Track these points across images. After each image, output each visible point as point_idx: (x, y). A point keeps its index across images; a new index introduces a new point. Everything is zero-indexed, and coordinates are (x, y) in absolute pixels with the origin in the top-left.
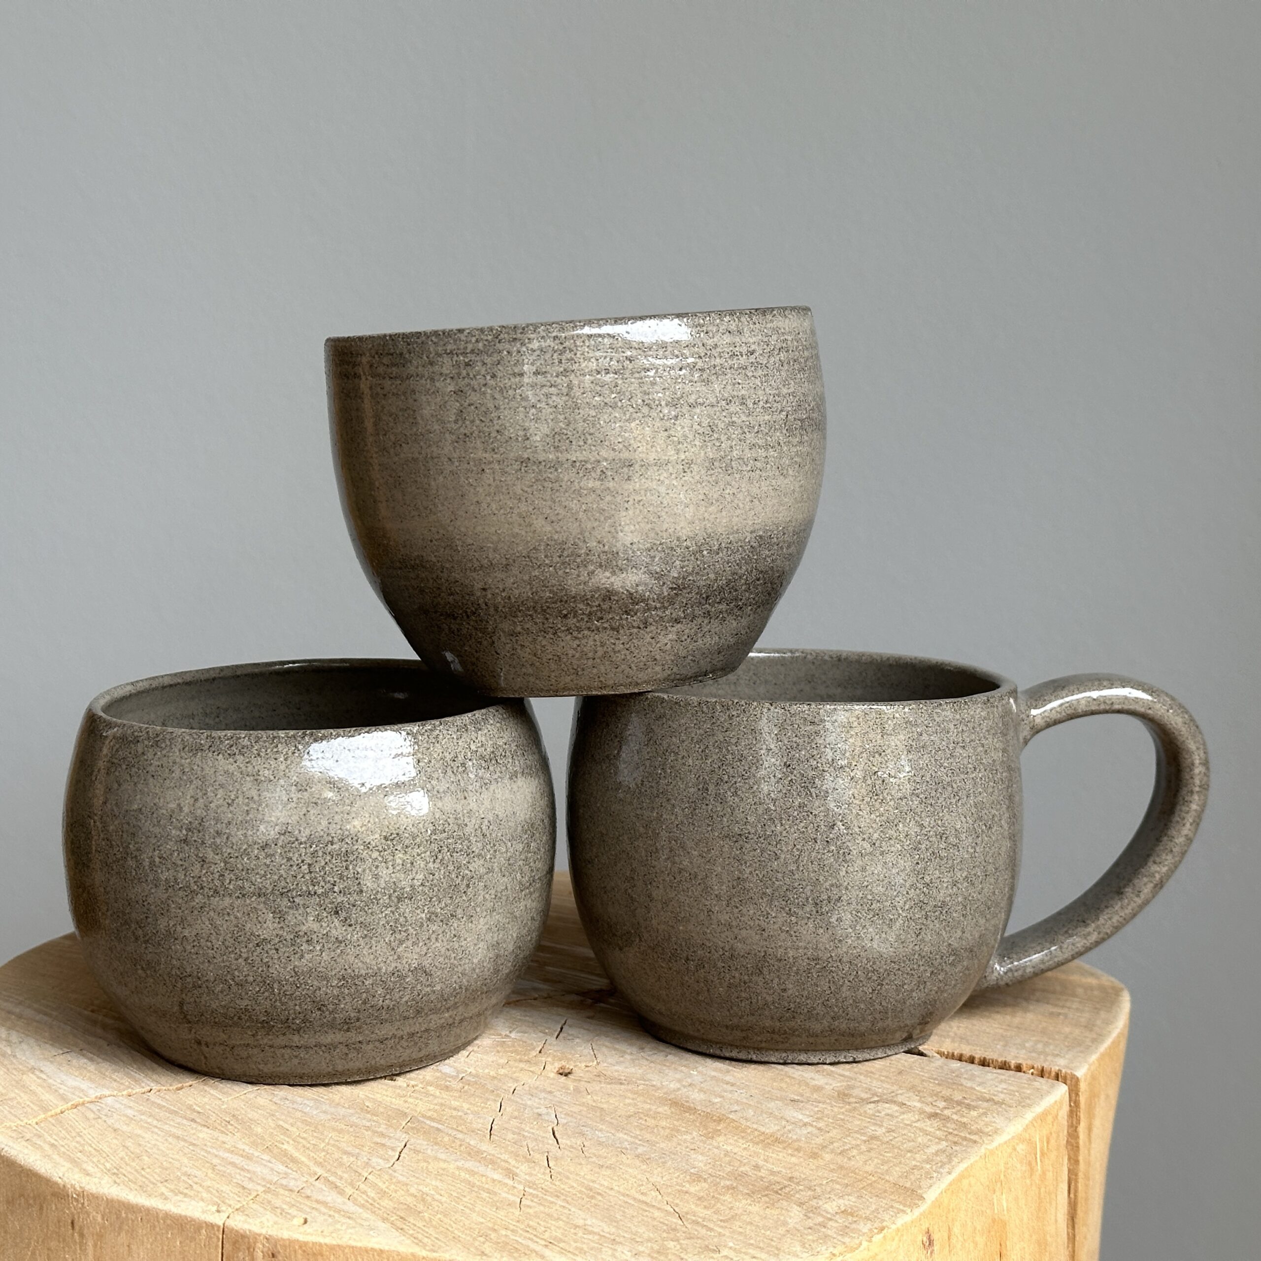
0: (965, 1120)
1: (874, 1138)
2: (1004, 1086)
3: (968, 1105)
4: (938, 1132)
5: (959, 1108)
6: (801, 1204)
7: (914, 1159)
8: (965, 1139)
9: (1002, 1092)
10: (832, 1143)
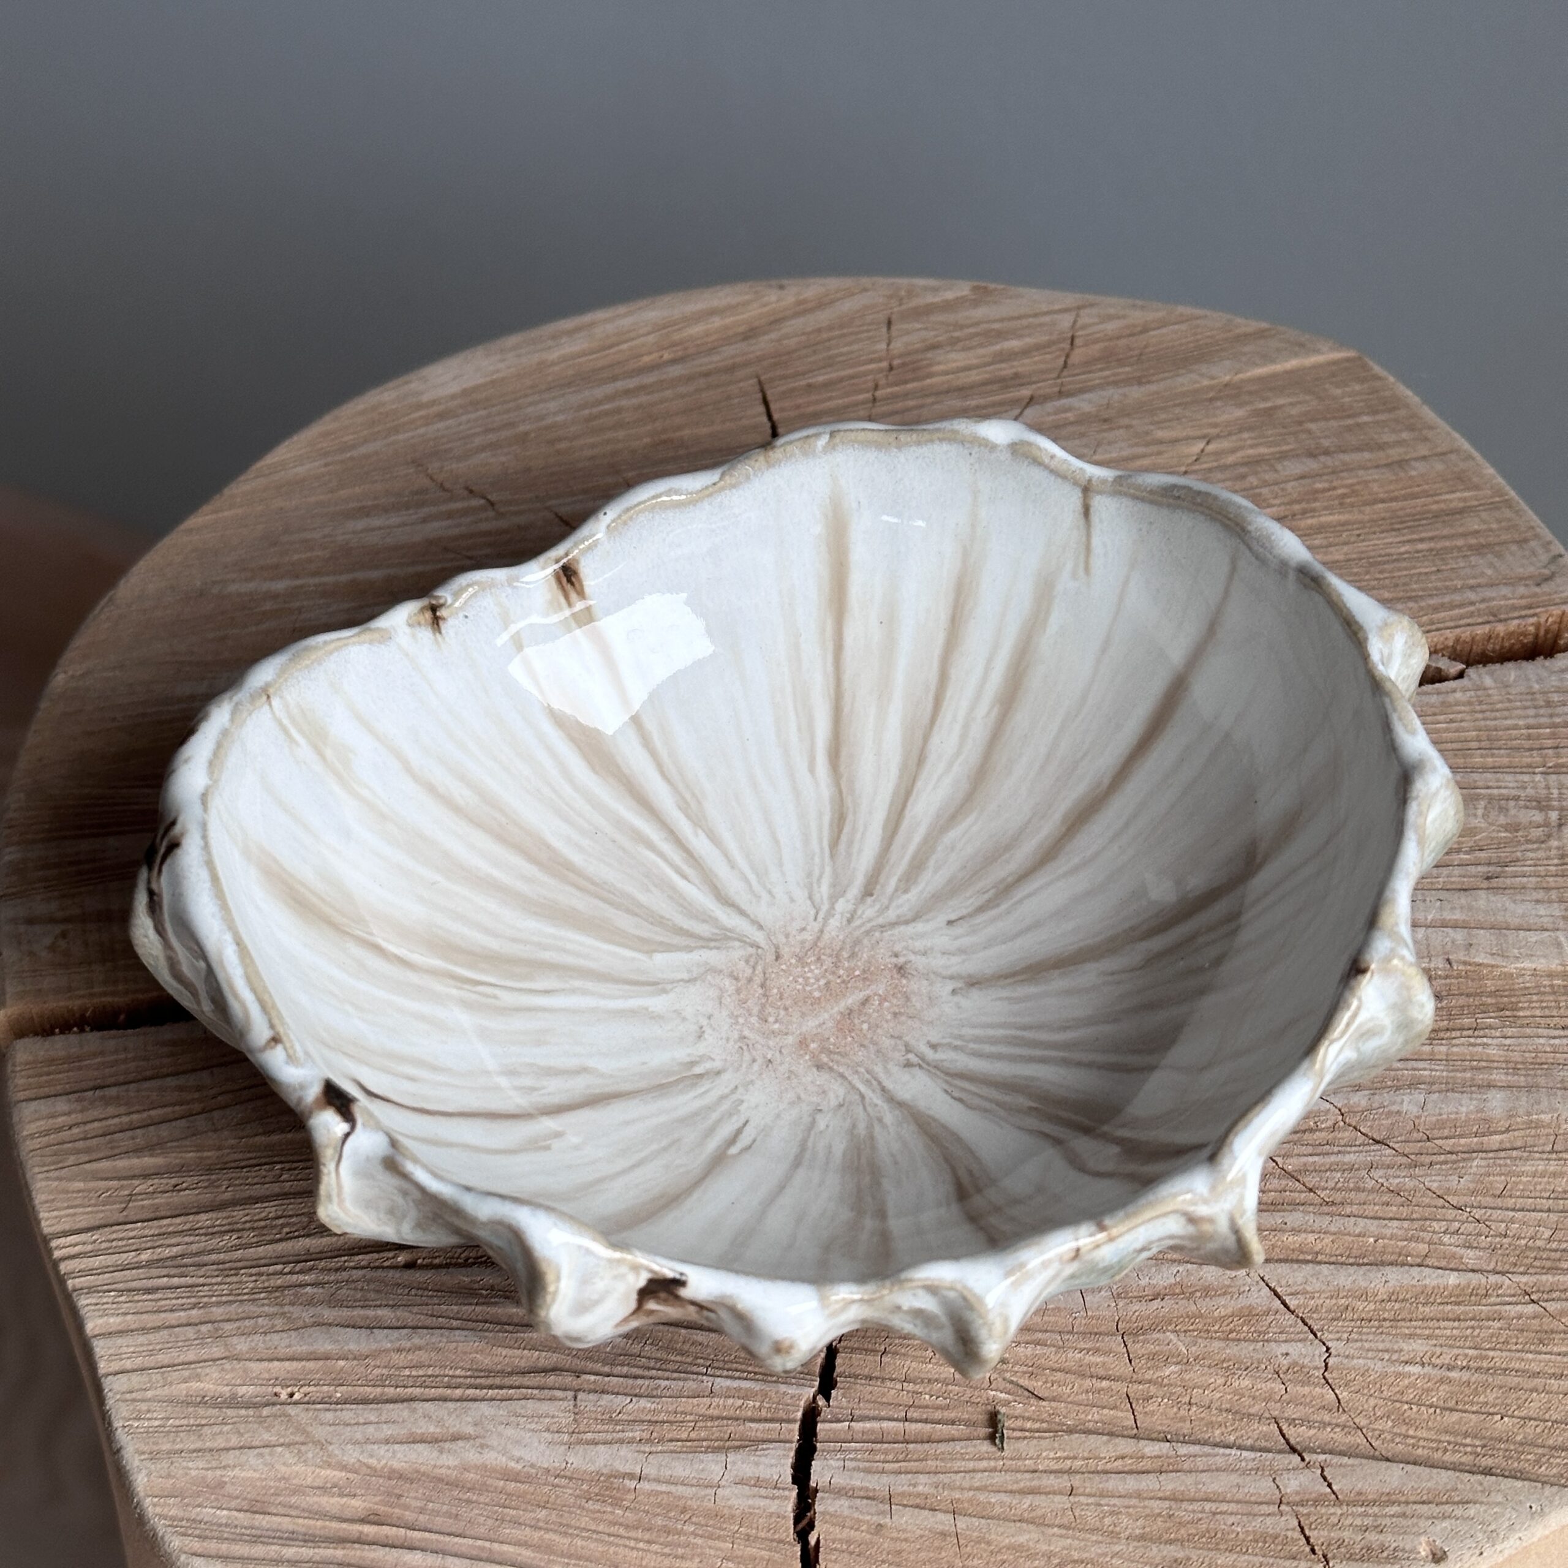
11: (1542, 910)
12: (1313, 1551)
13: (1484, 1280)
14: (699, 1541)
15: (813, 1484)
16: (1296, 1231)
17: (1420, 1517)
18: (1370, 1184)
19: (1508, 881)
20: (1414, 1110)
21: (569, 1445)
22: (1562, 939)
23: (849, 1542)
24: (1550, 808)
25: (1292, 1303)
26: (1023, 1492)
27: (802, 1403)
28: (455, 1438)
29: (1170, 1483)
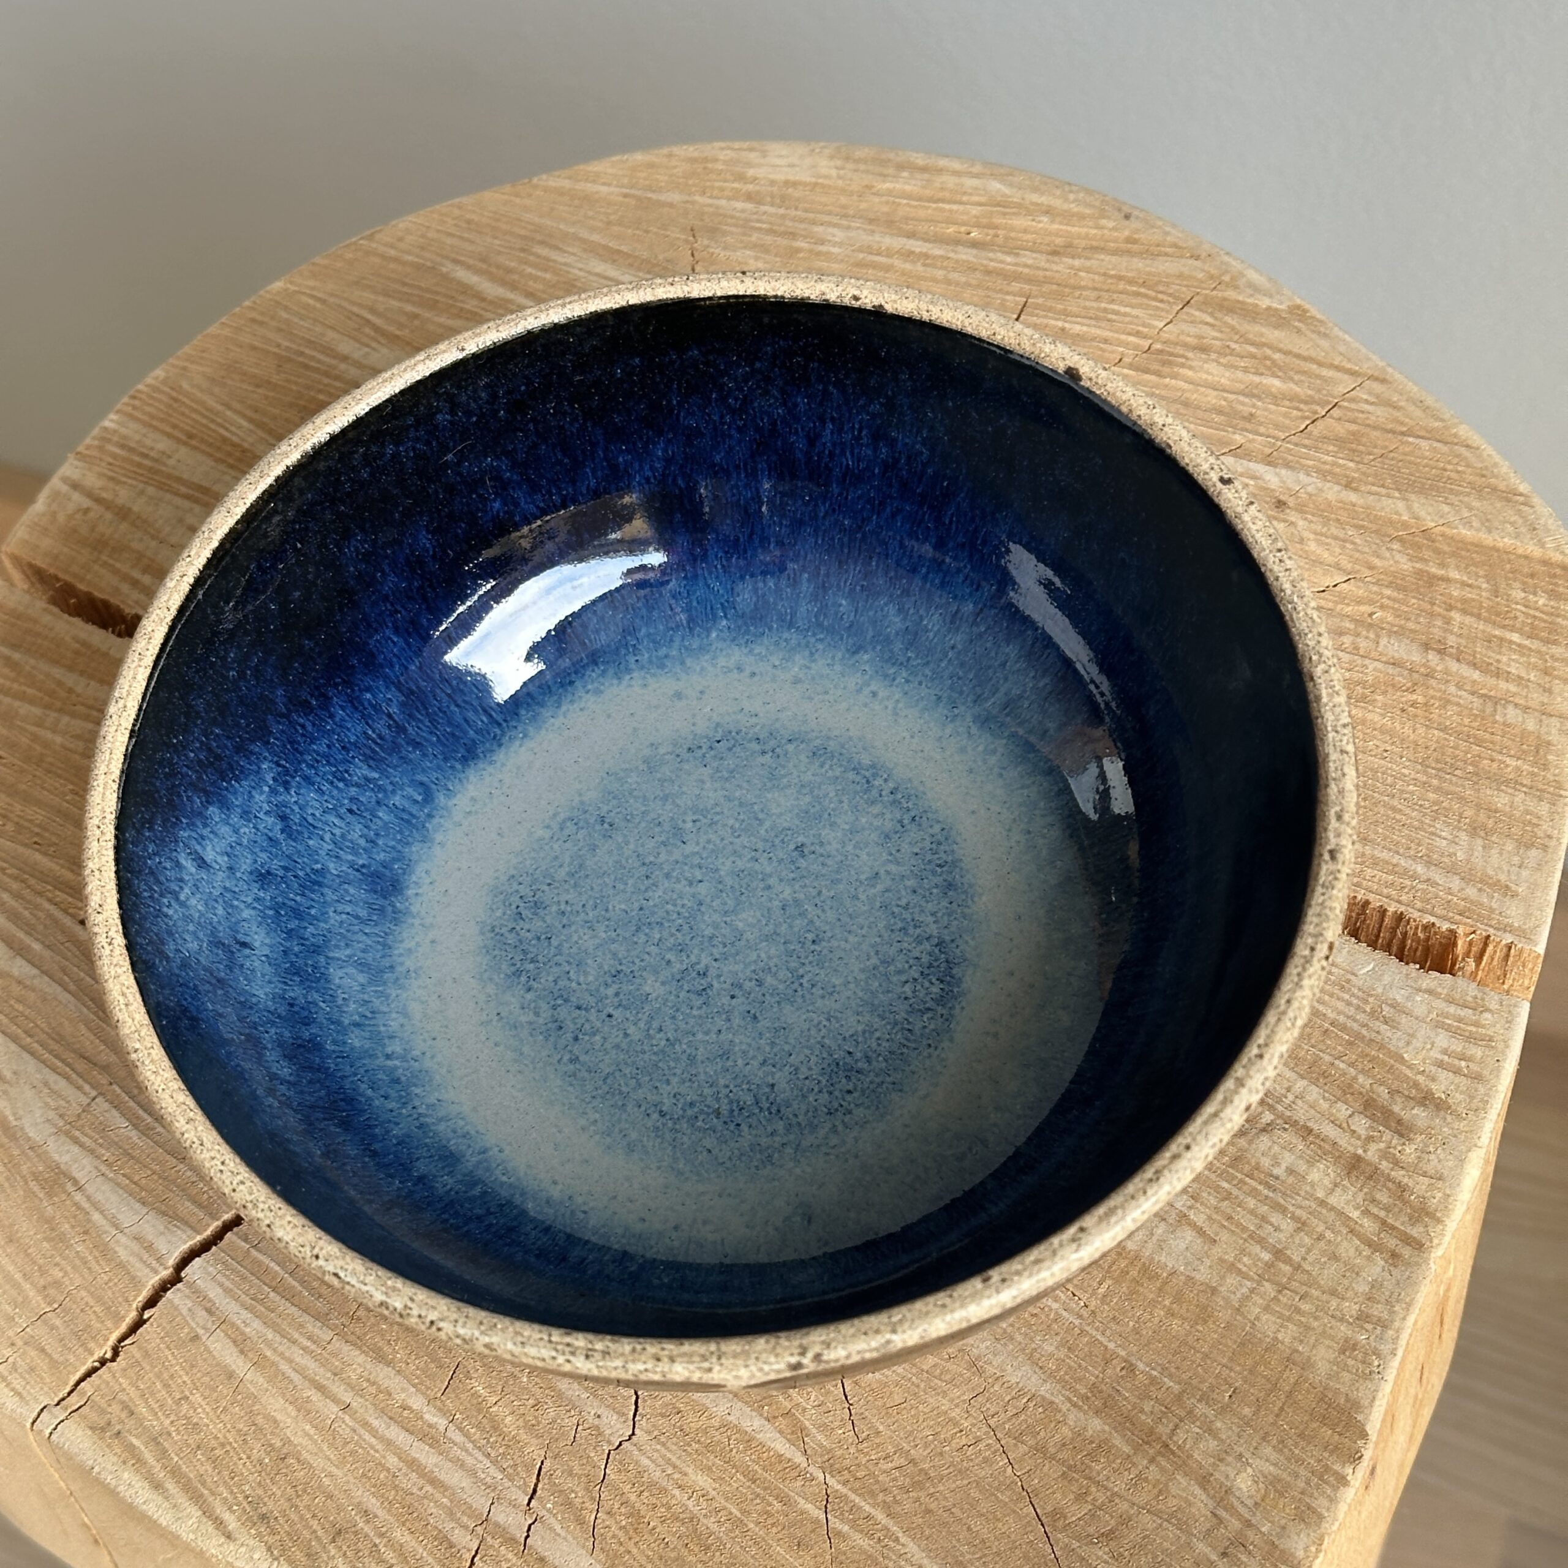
0: (1398, 1174)
1: (1279, 1254)
2: (1442, 1040)
3: (1399, 1122)
4: (1366, 1222)
5: (1388, 1135)
6: (1204, 1481)
7: (1342, 1320)
8: (1407, 1240)
9: (1440, 1064)
10: (1223, 1278)
15: (183, 1274)
21: (59, 1131)
26: (313, 1384)
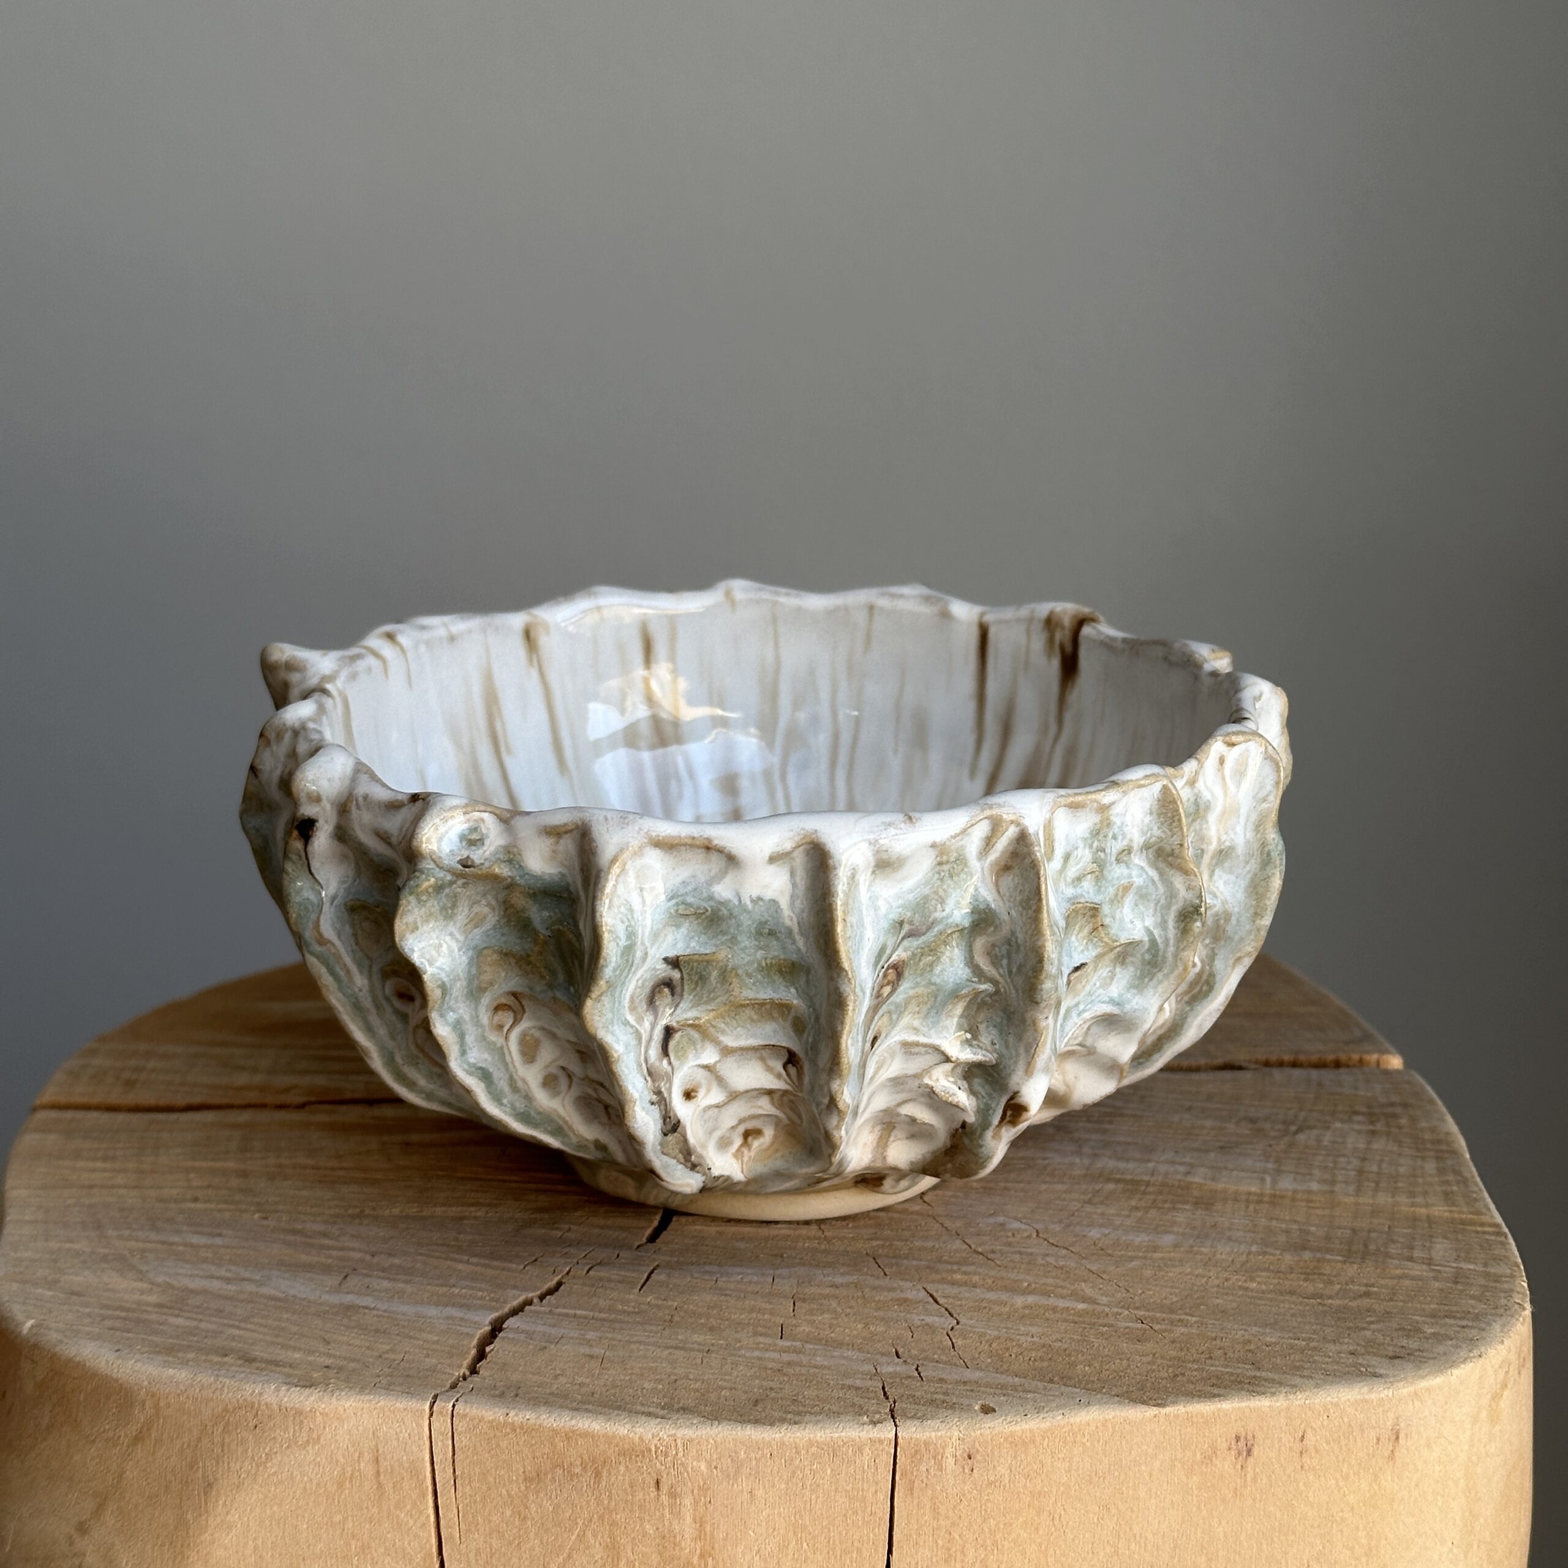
11: (1258, 1164)
12: (887, 1398)
13: (1107, 1310)
14: (399, 1338)
15: (504, 1326)
16: (965, 1273)
17: (983, 1392)
18: (1040, 1261)
19: (1238, 1150)
20: (1098, 1236)
21: (329, 1292)
22: (1268, 1179)
23: (515, 1352)
24: (1292, 1123)
25: (941, 1301)
26: (667, 1348)
27: (521, 1299)
28: (244, 1279)
29: (786, 1357)
